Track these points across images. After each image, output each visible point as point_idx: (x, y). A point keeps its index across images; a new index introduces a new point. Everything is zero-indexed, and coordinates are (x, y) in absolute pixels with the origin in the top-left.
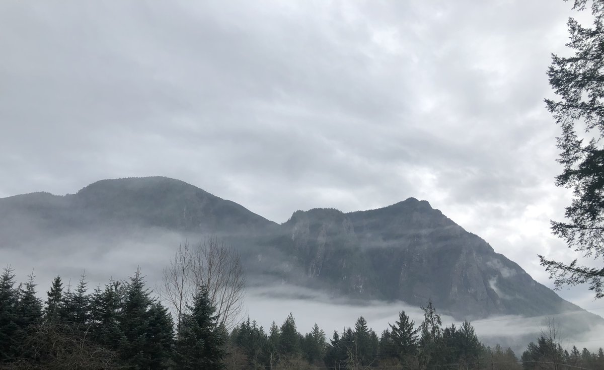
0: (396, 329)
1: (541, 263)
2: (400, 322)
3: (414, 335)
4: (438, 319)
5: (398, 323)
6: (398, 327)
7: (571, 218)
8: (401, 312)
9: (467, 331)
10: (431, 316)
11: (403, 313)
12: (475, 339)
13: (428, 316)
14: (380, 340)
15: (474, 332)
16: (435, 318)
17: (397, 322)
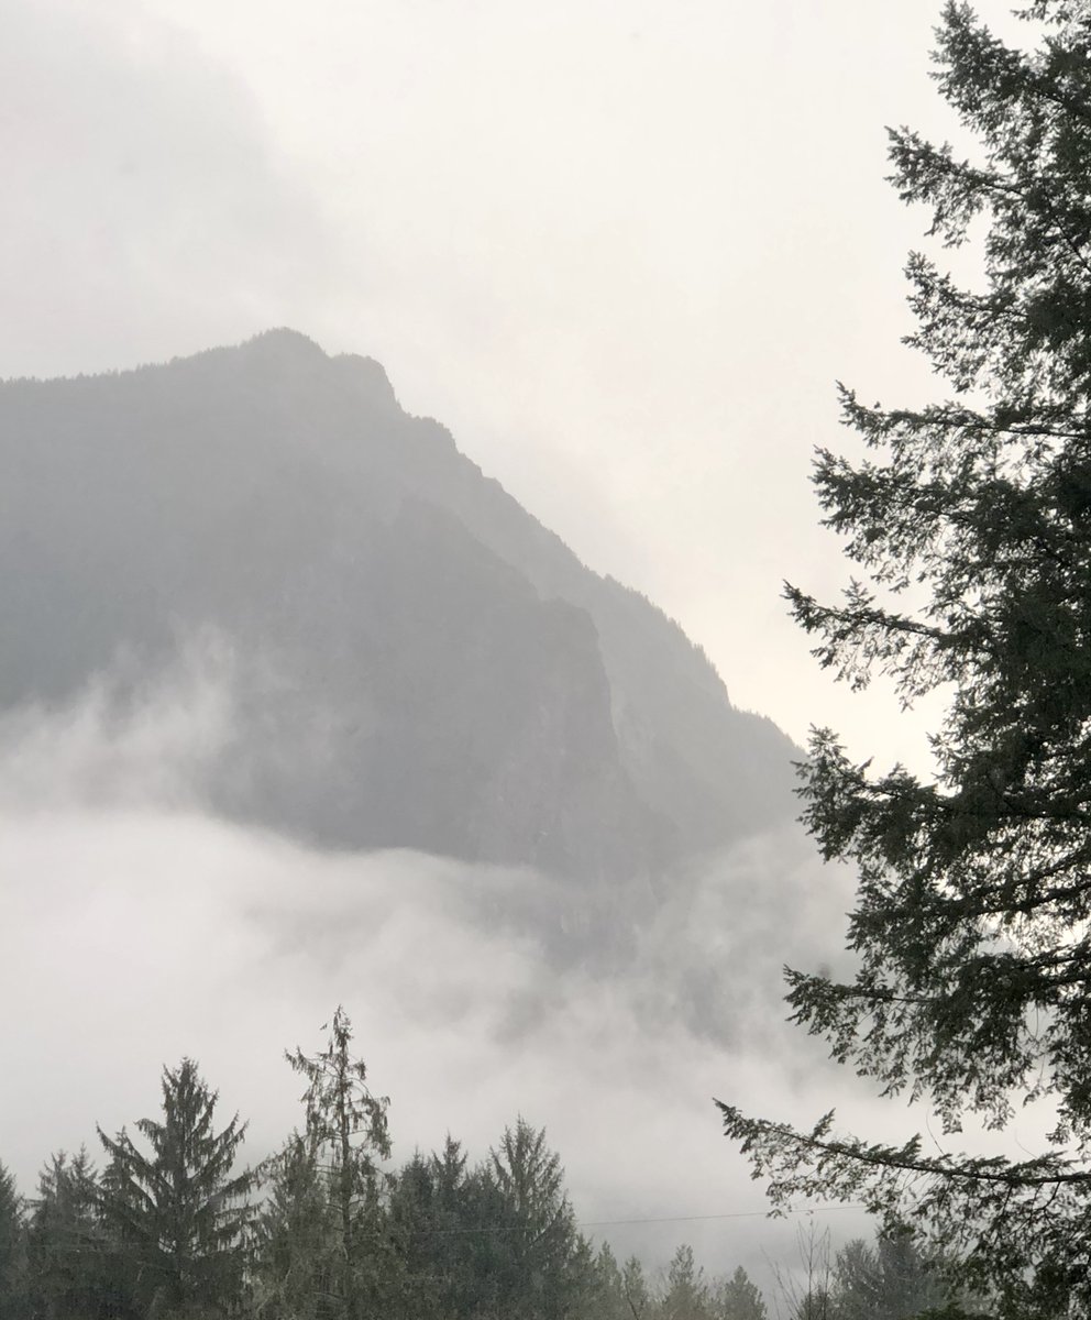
0: (140, 1163)
1: (728, 1127)
2: (163, 1123)
3: (237, 1202)
4: (376, 1121)
5: (154, 1131)
6: (150, 1155)
7: (862, 951)
8: (176, 1067)
9: (524, 1180)
10: (340, 1106)
11: (188, 1071)
12: (562, 1229)
13: (325, 1102)
14: (30, 1214)
15: (562, 1186)
16: (357, 1116)
17: (144, 1124)
